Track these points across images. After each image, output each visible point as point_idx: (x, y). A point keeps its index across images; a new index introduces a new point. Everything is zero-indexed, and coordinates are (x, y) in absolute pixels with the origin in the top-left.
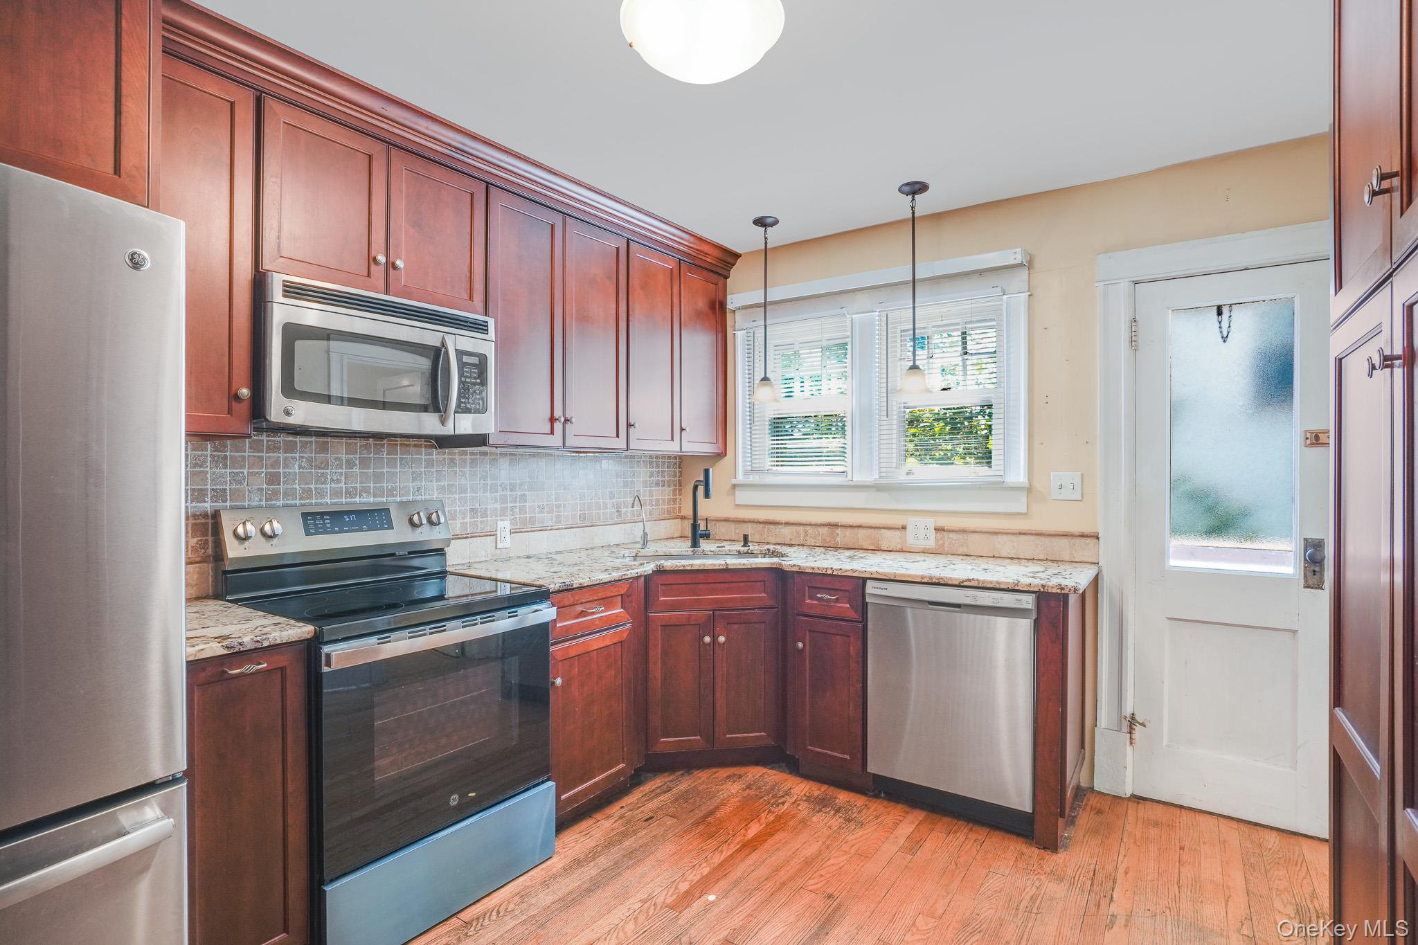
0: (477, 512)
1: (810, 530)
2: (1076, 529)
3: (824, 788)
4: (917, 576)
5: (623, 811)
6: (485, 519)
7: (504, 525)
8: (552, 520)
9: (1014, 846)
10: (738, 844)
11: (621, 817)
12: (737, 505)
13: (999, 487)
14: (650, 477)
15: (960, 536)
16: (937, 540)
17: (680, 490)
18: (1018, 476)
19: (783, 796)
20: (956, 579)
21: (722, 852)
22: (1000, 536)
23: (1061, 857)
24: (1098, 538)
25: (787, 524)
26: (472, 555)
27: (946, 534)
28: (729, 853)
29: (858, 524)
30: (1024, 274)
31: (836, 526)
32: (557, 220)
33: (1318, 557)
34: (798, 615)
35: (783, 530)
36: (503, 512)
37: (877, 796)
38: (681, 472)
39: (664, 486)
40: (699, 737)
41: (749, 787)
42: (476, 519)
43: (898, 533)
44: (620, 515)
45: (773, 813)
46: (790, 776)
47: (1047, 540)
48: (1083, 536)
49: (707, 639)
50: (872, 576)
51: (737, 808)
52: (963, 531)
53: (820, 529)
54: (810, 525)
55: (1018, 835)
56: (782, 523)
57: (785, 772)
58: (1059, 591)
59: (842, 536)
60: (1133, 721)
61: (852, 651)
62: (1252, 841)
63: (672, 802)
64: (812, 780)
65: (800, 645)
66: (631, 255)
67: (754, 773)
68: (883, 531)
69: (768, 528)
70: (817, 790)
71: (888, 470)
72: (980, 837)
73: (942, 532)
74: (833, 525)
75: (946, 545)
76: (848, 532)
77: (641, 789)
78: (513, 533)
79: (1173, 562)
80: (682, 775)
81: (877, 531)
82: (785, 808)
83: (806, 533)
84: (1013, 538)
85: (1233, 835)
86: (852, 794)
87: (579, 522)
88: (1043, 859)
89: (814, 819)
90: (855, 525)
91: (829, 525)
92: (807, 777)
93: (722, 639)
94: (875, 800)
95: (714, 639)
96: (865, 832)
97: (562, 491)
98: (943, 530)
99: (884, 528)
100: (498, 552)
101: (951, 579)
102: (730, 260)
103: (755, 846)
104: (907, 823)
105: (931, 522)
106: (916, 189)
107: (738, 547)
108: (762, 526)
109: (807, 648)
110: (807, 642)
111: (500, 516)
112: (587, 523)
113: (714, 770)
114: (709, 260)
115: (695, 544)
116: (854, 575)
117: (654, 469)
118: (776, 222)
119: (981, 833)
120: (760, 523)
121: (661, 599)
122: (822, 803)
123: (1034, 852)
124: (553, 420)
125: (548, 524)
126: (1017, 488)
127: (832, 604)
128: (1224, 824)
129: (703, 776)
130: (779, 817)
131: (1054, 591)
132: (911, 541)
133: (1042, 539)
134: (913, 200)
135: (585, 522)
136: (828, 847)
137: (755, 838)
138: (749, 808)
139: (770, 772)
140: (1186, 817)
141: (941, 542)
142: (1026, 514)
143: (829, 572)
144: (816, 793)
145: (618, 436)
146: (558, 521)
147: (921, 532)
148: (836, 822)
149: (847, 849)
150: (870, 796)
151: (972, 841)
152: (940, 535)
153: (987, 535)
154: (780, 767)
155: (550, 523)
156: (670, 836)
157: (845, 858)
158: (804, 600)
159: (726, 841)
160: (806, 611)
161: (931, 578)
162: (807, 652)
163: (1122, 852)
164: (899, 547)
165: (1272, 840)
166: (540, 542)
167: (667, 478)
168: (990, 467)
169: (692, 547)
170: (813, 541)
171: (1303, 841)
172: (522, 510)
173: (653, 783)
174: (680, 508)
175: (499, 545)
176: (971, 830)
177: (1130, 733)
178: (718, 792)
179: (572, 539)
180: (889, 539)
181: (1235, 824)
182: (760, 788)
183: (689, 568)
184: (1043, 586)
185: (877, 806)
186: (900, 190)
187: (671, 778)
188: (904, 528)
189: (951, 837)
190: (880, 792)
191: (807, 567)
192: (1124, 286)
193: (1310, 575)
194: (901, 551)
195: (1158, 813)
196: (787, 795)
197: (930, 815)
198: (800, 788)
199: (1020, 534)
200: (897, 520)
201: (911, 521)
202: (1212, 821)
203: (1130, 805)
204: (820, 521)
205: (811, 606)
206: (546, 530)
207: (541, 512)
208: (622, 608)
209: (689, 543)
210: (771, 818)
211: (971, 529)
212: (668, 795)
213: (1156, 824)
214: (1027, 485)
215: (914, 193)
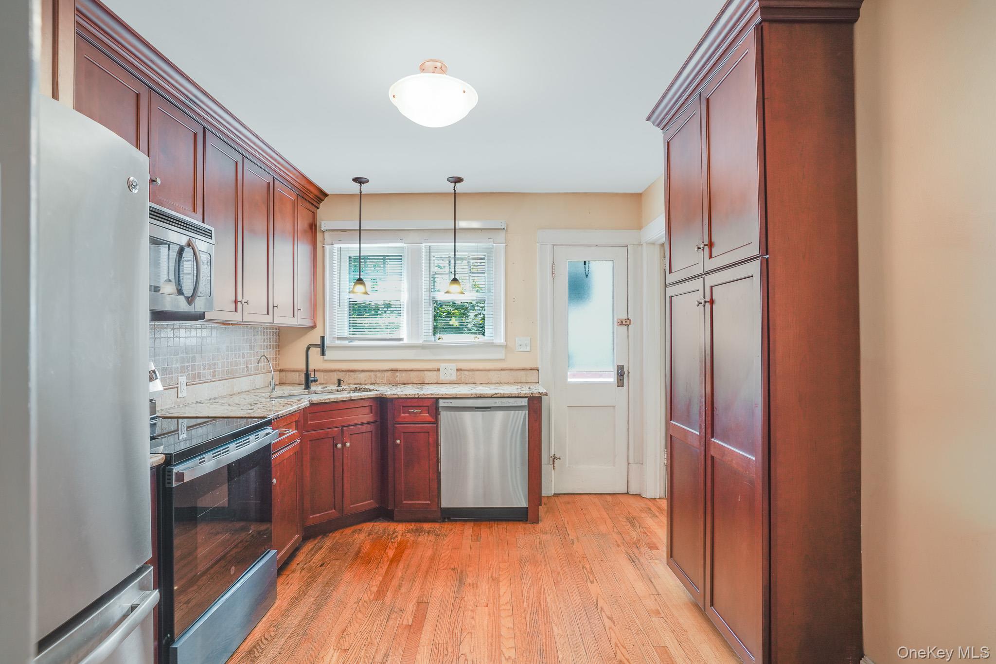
0: (166, 370)
1: (378, 374)
2: (528, 366)
3: (413, 524)
4: (469, 394)
5: (301, 566)
6: (171, 376)
7: (183, 379)
8: (211, 374)
9: (520, 526)
10: (388, 562)
11: (303, 569)
12: (326, 360)
13: (491, 345)
14: (263, 342)
15: (470, 373)
16: (457, 376)
17: (279, 351)
18: (501, 340)
19: (393, 534)
20: (489, 394)
21: (381, 567)
22: (491, 372)
23: (541, 524)
24: (538, 370)
25: (363, 371)
26: (163, 404)
27: (462, 372)
28: (386, 567)
29: (410, 369)
30: (503, 233)
31: (396, 371)
32: (239, 158)
33: (622, 374)
34: (396, 424)
35: (360, 375)
36: (182, 370)
37: (443, 521)
38: (279, 338)
39: (270, 348)
40: (334, 510)
41: (370, 534)
42: (166, 376)
43: (435, 373)
44: (248, 370)
45: (395, 542)
46: (389, 523)
47: (513, 372)
48: (532, 369)
49: (339, 446)
50: (443, 397)
51: (372, 546)
52: (472, 370)
53: (385, 373)
54: (379, 371)
55: (519, 521)
56: (359, 371)
57: (385, 522)
58: (539, 395)
59: (400, 377)
60: (554, 458)
61: (430, 441)
62: (603, 500)
63: (330, 552)
64: (404, 522)
65: (398, 441)
66: (275, 189)
67: (368, 526)
68: (426, 372)
69: (349, 374)
70: (411, 526)
71: (428, 337)
72: (503, 526)
73: (460, 371)
74: (395, 370)
75: (463, 379)
76: (404, 374)
77: (301, 551)
78: (189, 385)
79: (569, 380)
80: (323, 538)
81: (422, 372)
82: (400, 538)
83: (376, 377)
84: (498, 372)
85: (595, 499)
86: (431, 523)
87: (226, 376)
88: (534, 527)
89: (419, 539)
90: (408, 369)
91: (392, 370)
92: (400, 521)
93: (348, 444)
94: (443, 523)
95: (344, 445)
96: (450, 538)
97: (216, 353)
98: (461, 370)
99: (426, 371)
100: (179, 400)
101: (487, 394)
102: (321, 197)
103: (398, 559)
104: (468, 529)
105: (454, 366)
106: (458, 180)
107: (335, 387)
108: (344, 373)
109: (402, 442)
110: (402, 441)
111: (180, 372)
112: (230, 376)
113: (341, 531)
114: (311, 196)
115: (307, 386)
116: (432, 396)
117: (266, 337)
118: (367, 181)
119: (503, 525)
120: (343, 371)
121: (309, 423)
122: (418, 531)
123: (529, 526)
124: (236, 302)
125: (208, 378)
126: (500, 346)
127: (418, 415)
128: (592, 497)
129: (337, 535)
130: (400, 544)
131: (537, 395)
132: (443, 377)
133: (512, 372)
134: (455, 186)
135: (230, 375)
136: (436, 549)
137: (395, 556)
138: (380, 544)
139: (378, 523)
140: (577, 497)
141: (459, 377)
142: (503, 359)
143: (417, 396)
144: (411, 527)
145: (268, 314)
146: (214, 376)
147: (448, 372)
148: (432, 538)
149: (447, 548)
150: (440, 522)
151: (501, 529)
152: (459, 373)
153: (484, 372)
154: (380, 520)
155: (210, 377)
156: (343, 569)
157: (449, 551)
158: (400, 414)
159: (380, 562)
160: (401, 421)
161: (476, 394)
162: (402, 445)
163: (562, 516)
164: (436, 381)
165: (609, 498)
166: (205, 391)
167: (272, 343)
168: (484, 335)
169: (305, 389)
170: (381, 380)
171: (618, 496)
172: (193, 368)
173: (306, 547)
174: (279, 364)
175: (180, 395)
176: (498, 524)
177: (553, 464)
178: (354, 540)
179: (220, 388)
180: (429, 377)
181: (594, 496)
182: (377, 533)
183: (328, 401)
184: (532, 394)
185: (447, 526)
186: (448, 180)
187: (317, 541)
188: (439, 370)
189: (491, 529)
190: (444, 519)
191: (402, 395)
192: (549, 246)
193: (619, 381)
194: (437, 383)
195: (567, 498)
196: (395, 532)
197: (475, 523)
198: (401, 528)
199: (502, 370)
200: (434, 366)
201: (442, 366)
202: (586, 497)
203: (555, 498)
204: (385, 368)
205: (404, 417)
206: (207, 382)
207: (204, 369)
208: (296, 430)
209: (303, 386)
210: (396, 545)
211: (477, 369)
212: (322, 551)
213: (569, 503)
214: (505, 344)
215: (455, 182)
